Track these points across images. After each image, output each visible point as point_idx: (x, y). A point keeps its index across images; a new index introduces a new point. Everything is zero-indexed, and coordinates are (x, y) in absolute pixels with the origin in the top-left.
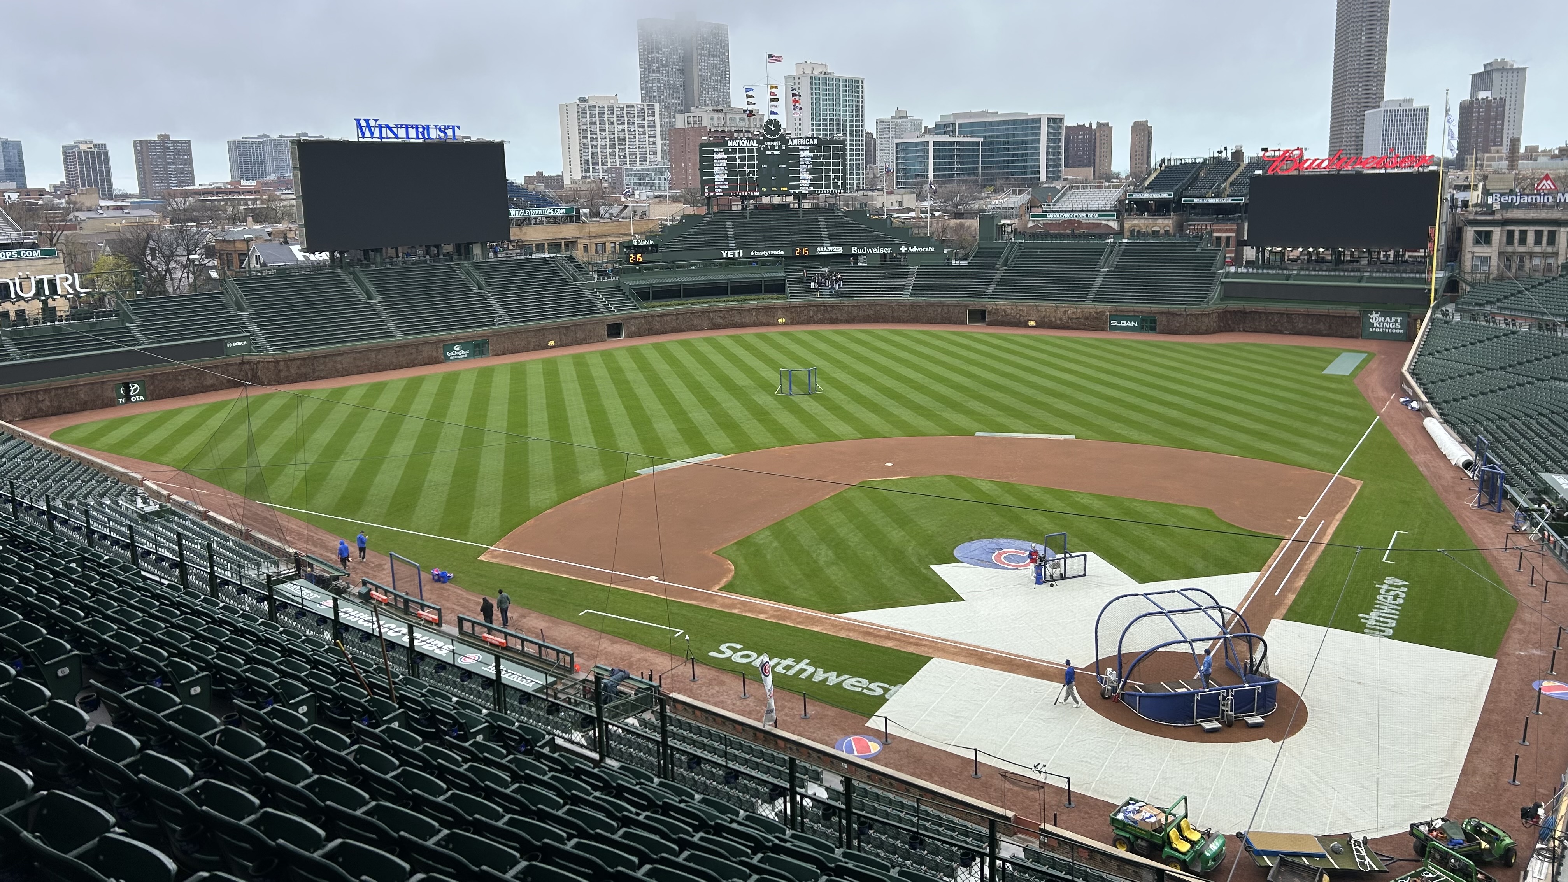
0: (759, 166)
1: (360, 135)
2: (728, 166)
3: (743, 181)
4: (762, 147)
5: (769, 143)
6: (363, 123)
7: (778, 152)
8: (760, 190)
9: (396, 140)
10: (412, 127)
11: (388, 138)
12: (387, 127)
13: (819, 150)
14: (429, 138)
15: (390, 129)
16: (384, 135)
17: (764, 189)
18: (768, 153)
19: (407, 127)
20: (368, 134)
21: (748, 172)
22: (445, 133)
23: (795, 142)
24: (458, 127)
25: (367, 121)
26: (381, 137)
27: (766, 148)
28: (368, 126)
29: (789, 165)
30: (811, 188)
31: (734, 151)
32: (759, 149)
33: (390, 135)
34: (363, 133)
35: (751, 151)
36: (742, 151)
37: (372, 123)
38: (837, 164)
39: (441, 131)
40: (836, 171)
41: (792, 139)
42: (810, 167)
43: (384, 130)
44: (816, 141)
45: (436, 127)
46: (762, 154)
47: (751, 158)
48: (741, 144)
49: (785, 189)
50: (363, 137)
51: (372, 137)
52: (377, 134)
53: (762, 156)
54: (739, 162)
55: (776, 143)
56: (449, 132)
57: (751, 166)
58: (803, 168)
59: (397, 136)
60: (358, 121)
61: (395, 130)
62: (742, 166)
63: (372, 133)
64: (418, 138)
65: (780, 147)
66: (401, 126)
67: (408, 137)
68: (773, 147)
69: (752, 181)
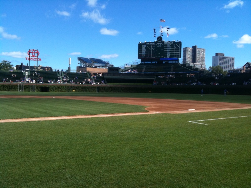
0: (155, 50)
2: (146, 50)
5: (158, 43)
7: (161, 46)
8: (155, 57)
13: (173, 45)
21: (152, 52)
29: (164, 50)
31: (148, 46)
32: (155, 45)
35: (153, 46)
38: (178, 49)
41: (165, 42)
48: (150, 44)
49: (162, 57)
54: (149, 49)
55: (160, 43)
58: (168, 51)
68: (159, 45)
69: (153, 54)
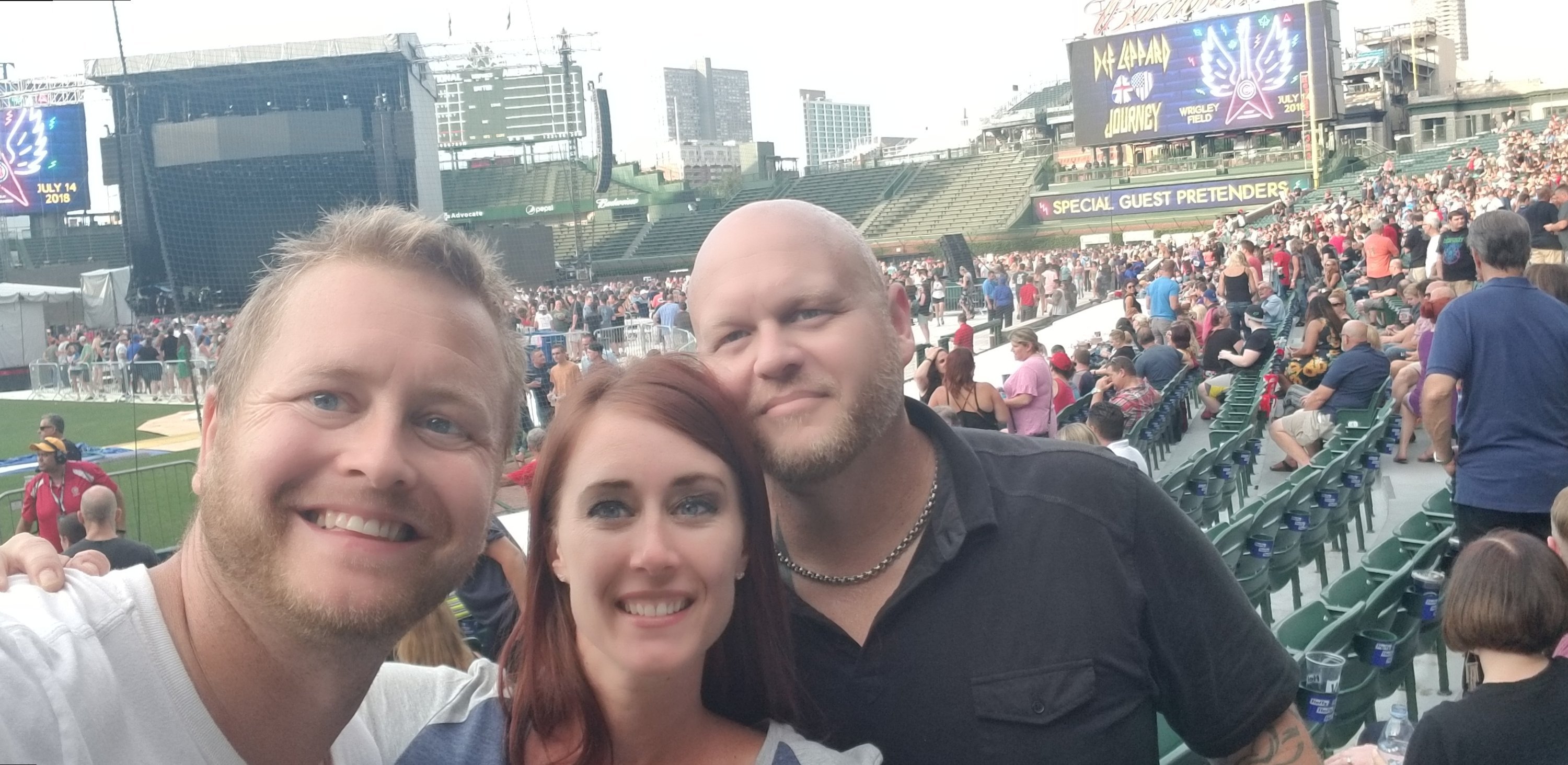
0: (465, 107)
4: (468, 82)
5: (477, 76)
7: (490, 87)
8: (467, 138)
13: (545, 80)
17: (473, 138)
18: (476, 89)
21: (450, 115)
23: (511, 72)
27: (474, 83)
29: (505, 103)
30: (537, 133)
32: (464, 86)
35: (453, 87)
36: (441, 89)
41: (507, 68)
44: (540, 70)
46: (468, 91)
47: (454, 98)
49: (502, 135)
53: (469, 94)
55: (487, 76)
57: (454, 108)
62: (442, 108)
65: (492, 80)
68: (482, 81)
69: (456, 127)
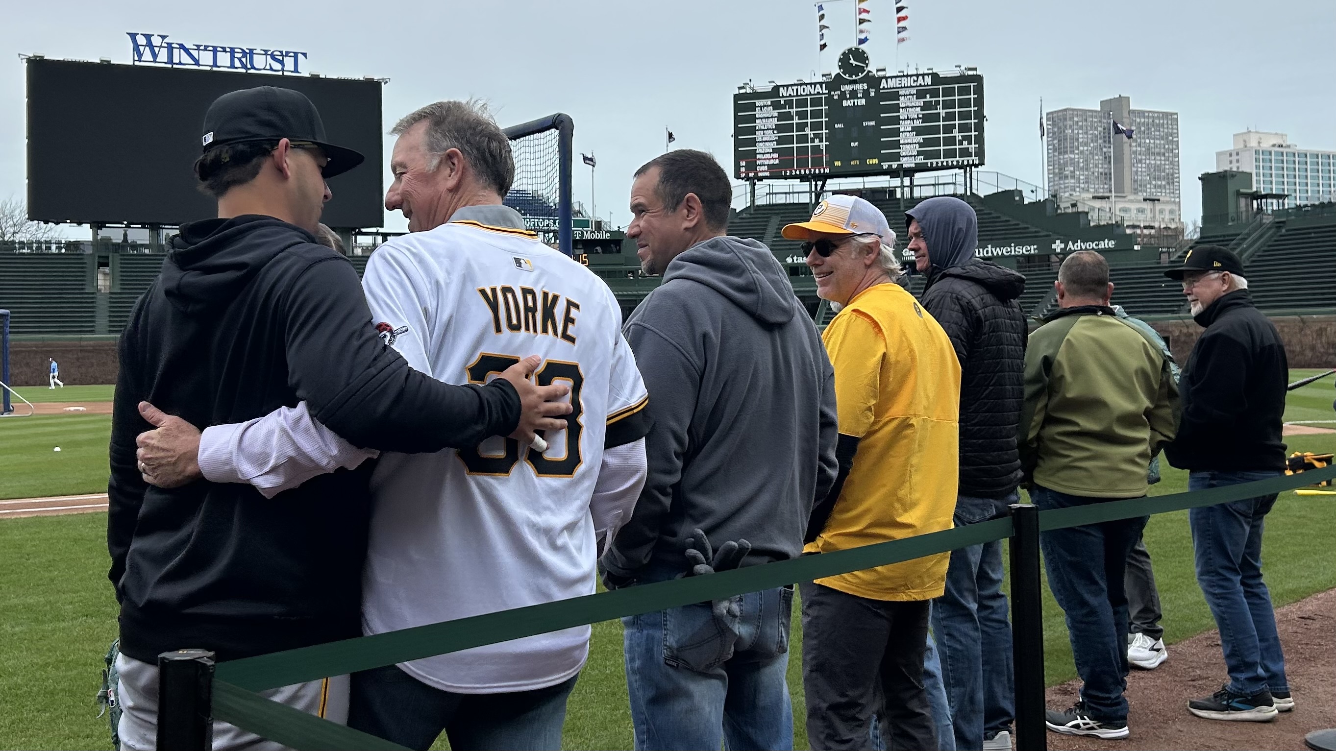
0: (830, 125)
1: (136, 58)
2: (779, 128)
3: (802, 151)
4: (836, 95)
5: (847, 88)
6: (142, 40)
7: (863, 102)
9: (196, 67)
10: (224, 50)
11: (180, 63)
12: (182, 47)
13: (935, 93)
14: (253, 67)
15: (187, 51)
16: (176, 60)
17: (838, 163)
18: (845, 103)
19: (215, 50)
20: (147, 55)
21: (811, 136)
22: (281, 62)
23: (892, 83)
24: (305, 54)
25: (148, 37)
26: (170, 60)
27: (843, 96)
28: (150, 44)
29: (881, 122)
30: (920, 160)
31: (789, 103)
32: (829, 100)
33: (186, 59)
34: (140, 55)
35: (816, 102)
36: (802, 103)
37: (156, 41)
38: (965, 116)
39: (273, 57)
40: (964, 128)
41: (886, 78)
42: (918, 123)
43: (176, 52)
44: (928, 80)
45: (266, 51)
46: (835, 106)
47: (817, 114)
48: (800, 92)
49: (875, 161)
50: (140, 60)
51: (155, 61)
52: (163, 56)
53: (836, 110)
54: (796, 120)
55: (859, 87)
56: (289, 63)
57: (816, 126)
58: (904, 126)
59: (197, 63)
60: (133, 36)
61: (195, 53)
62: (801, 127)
63: (155, 56)
64: (232, 66)
65: (866, 93)
66: (205, 49)
67: (215, 65)
68: (854, 94)
69: (817, 149)
